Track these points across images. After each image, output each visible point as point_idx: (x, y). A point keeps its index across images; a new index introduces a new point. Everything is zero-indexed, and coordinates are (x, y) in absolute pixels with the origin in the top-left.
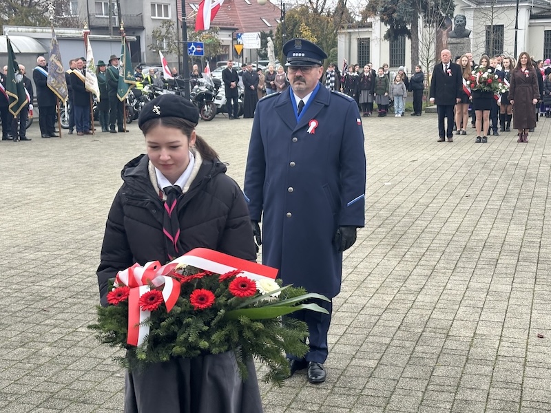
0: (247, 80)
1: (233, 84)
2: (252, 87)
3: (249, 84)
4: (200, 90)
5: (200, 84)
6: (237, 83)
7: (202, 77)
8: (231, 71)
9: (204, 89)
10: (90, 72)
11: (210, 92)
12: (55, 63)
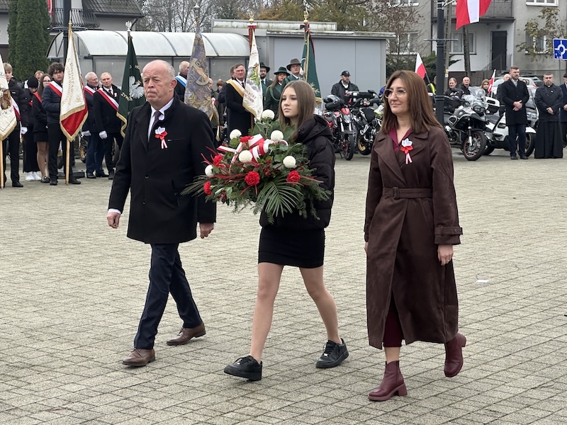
0: (542, 99)
1: (518, 104)
2: (550, 109)
3: (545, 105)
4: (464, 113)
5: (464, 103)
6: (524, 103)
7: (469, 93)
8: (515, 83)
9: (470, 112)
10: (251, 84)
11: (477, 117)
12: (196, 71)
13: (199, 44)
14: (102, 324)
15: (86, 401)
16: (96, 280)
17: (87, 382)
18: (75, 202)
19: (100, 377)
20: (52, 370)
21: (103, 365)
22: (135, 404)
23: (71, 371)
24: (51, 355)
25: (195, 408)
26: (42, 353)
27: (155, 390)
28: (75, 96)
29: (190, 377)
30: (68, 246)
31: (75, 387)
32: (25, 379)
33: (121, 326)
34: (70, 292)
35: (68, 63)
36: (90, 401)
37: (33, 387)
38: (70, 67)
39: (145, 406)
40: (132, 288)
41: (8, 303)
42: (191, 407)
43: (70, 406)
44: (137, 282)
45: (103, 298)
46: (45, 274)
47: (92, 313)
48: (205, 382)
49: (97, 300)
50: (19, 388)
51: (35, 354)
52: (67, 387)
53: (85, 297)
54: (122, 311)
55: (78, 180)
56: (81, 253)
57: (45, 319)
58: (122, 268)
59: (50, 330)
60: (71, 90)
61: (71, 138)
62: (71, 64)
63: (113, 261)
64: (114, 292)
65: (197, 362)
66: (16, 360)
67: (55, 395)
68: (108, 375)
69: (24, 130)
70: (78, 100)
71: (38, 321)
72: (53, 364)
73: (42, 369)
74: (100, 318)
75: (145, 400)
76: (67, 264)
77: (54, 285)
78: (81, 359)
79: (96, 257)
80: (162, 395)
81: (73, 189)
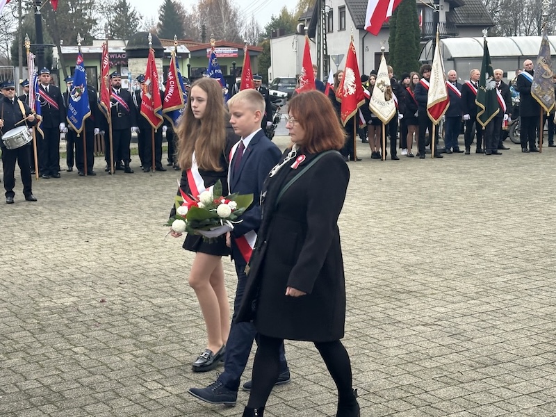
12: (542, 67)
13: (545, 45)
14: (462, 264)
15: (451, 320)
16: (457, 230)
17: (452, 306)
18: (439, 171)
19: (462, 304)
20: (425, 296)
21: (464, 295)
22: (490, 325)
23: (440, 297)
24: (424, 284)
25: (539, 332)
26: (417, 283)
27: (506, 316)
28: (439, 90)
29: (534, 308)
30: (435, 205)
31: (443, 310)
32: (406, 301)
33: (477, 266)
34: (436, 238)
35: (434, 64)
36: (455, 320)
37: (411, 307)
38: (435, 67)
39: (498, 327)
40: (485, 238)
41: (391, 245)
42: (536, 330)
43: (439, 323)
44: (490, 233)
45: (462, 244)
46: (418, 225)
47: (454, 255)
48: (546, 312)
49: (458, 245)
50: (401, 307)
51: (412, 283)
52: (437, 309)
53: (449, 243)
54: (478, 255)
55: (442, 155)
56: (444, 210)
57: (418, 258)
58: (478, 223)
59: (423, 266)
60: (436, 84)
61: (435, 122)
62: (437, 65)
63: (470, 216)
64: (472, 240)
65: (539, 297)
66: (398, 287)
67: (428, 314)
68: (468, 302)
69: (401, 116)
70: (442, 92)
71: (414, 259)
72: (425, 292)
73: (418, 295)
74: (460, 259)
75: (498, 323)
76: (434, 218)
77: (424, 233)
78: (447, 289)
79: (456, 214)
80: (511, 320)
81: (437, 162)
